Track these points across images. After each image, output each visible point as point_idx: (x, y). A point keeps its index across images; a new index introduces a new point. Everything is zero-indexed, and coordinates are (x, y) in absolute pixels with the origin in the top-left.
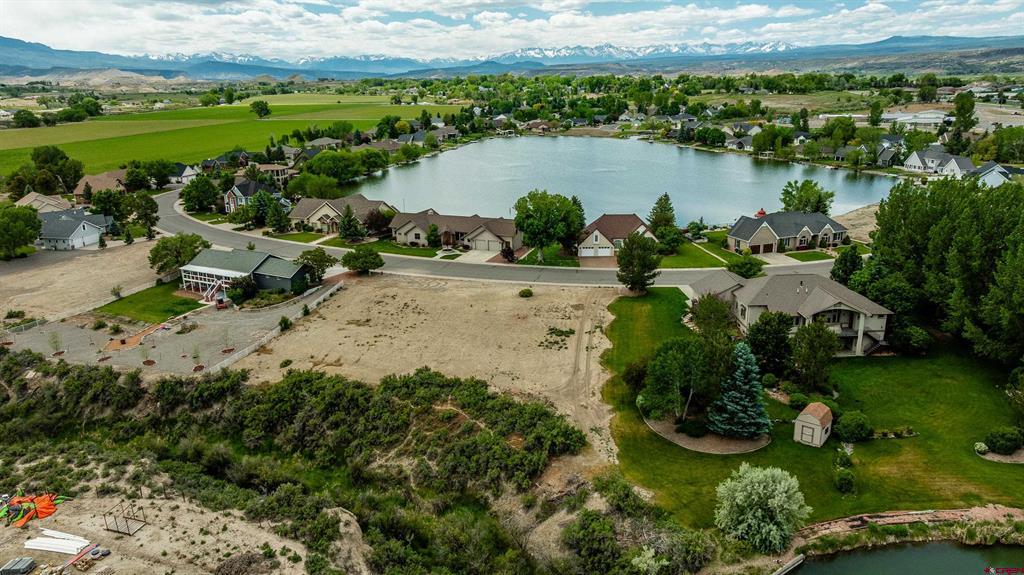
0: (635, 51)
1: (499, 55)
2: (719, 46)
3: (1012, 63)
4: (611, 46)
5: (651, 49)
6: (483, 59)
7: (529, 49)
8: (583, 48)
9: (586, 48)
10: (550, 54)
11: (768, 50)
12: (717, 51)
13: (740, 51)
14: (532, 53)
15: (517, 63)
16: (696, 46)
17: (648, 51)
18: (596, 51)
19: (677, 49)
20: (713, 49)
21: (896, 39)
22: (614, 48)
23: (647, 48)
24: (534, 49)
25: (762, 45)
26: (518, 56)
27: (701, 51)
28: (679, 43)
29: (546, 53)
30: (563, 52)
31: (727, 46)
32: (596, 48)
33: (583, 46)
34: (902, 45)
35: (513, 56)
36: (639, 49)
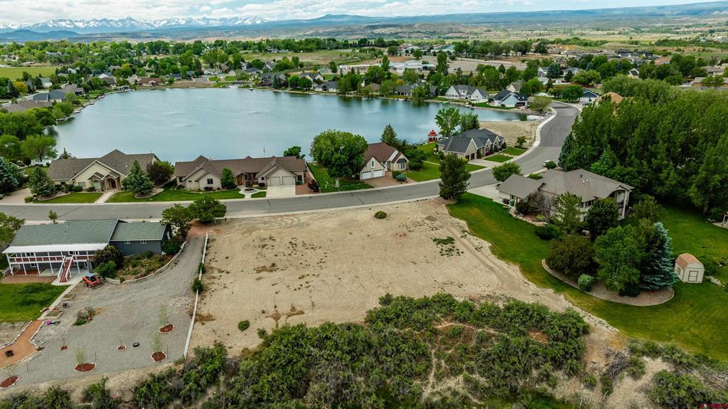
0: (152, 23)
1: (31, 24)
2: (215, 20)
3: (398, 33)
4: (132, 20)
5: (164, 22)
6: (15, 28)
7: (60, 21)
8: (109, 21)
9: (111, 20)
10: (81, 25)
11: (250, 23)
12: (215, 24)
13: (230, 24)
14: (64, 24)
15: (52, 32)
16: (198, 20)
17: (162, 24)
18: (120, 23)
19: (184, 22)
20: (211, 22)
21: (329, 16)
22: (134, 21)
23: (161, 21)
24: (65, 21)
25: (245, 20)
26: (50, 26)
27: (202, 23)
28: (186, 17)
29: (77, 24)
30: (92, 24)
31: (221, 20)
32: (120, 21)
33: (109, 19)
34: (334, 20)
35: (45, 26)
36: (155, 21)
